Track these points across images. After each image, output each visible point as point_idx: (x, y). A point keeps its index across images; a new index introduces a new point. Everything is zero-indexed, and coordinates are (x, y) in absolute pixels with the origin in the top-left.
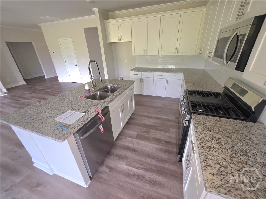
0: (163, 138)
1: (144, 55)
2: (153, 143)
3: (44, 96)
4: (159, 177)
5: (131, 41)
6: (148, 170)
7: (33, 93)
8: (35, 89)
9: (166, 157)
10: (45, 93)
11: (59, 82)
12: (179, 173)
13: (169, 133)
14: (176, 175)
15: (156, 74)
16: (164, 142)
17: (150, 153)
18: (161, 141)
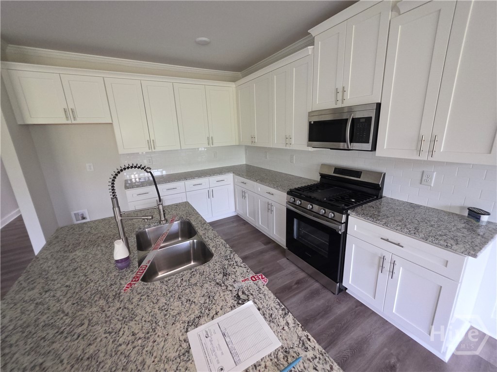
0: (288, 282)
1: (151, 151)
2: (287, 299)
4: (352, 334)
5: (111, 122)
6: (334, 341)
9: (322, 301)
12: (354, 307)
13: (284, 269)
14: (355, 312)
15: (190, 183)
16: (295, 285)
17: (304, 316)
18: (291, 287)
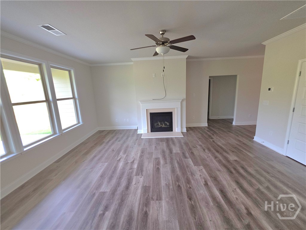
3: (219, 171)
7: (206, 151)
8: (214, 141)
10: (224, 162)
11: (253, 142)
